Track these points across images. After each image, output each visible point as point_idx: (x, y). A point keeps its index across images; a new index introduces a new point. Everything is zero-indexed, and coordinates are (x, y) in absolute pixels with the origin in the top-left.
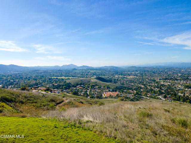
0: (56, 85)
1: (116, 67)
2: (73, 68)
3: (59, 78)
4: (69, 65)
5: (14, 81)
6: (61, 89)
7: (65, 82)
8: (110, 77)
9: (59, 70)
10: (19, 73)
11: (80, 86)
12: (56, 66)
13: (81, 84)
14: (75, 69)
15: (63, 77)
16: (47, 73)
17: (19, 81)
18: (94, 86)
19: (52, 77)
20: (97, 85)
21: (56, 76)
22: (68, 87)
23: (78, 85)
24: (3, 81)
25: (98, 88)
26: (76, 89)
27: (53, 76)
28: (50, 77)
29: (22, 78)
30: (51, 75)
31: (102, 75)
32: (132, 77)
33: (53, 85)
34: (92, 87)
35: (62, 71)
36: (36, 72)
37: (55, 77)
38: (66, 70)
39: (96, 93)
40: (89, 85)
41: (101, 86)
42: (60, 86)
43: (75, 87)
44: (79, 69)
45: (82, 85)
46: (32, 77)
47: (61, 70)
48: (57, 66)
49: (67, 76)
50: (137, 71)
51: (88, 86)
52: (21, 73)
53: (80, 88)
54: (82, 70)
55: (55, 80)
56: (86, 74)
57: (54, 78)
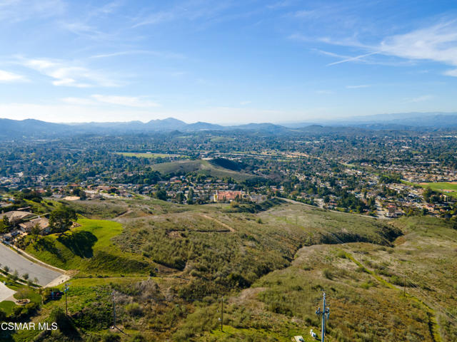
0: (131, 175)
1: (277, 127)
2: (173, 128)
3: (139, 155)
4: (164, 122)
5: (45, 164)
6: (139, 183)
7: (149, 169)
8: (250, 154)
9: (141, 135)
10: (50, 143)
11: (177, 179)
12: (133, 123)
13: (179, 175)
14: (177, 133)
15: (148, 155)
16: (113, 142)
17: (54, 164)
18: (204, 178)
19: (125, 154)
20: (210, 177)
21: (133, 152)
22: (153, 181)
23: (173, 175)
24: (22, 163)
25: (212, 182)
26: (169, 185)
27: (127, 152)
28: (119, 154)
29: (58, 156)
30: (121, 147)
31: (234, 149)
32: (297, 154)
33: (125, 176)
34: (199, 179)
35: (146, 136)
36: (87, 138)
37: (131, 155)
38: (156, 135)
39: (201, 193)
40: (195, 176)
41: (218, 179)
42: (138, 178)
43: (168, 179)
44: (188, 131)
45: (181, 177)
46: (80, 152)
47: (145, 133)
48: (138, 123)
49: (158, 152)
50: (318, 138)
51: (192, 179)
52: (54, 143)
53: (176, 181)
54: (194, 135)
55: (129, 163)
56: (200, 145)
57: (128, 158)
